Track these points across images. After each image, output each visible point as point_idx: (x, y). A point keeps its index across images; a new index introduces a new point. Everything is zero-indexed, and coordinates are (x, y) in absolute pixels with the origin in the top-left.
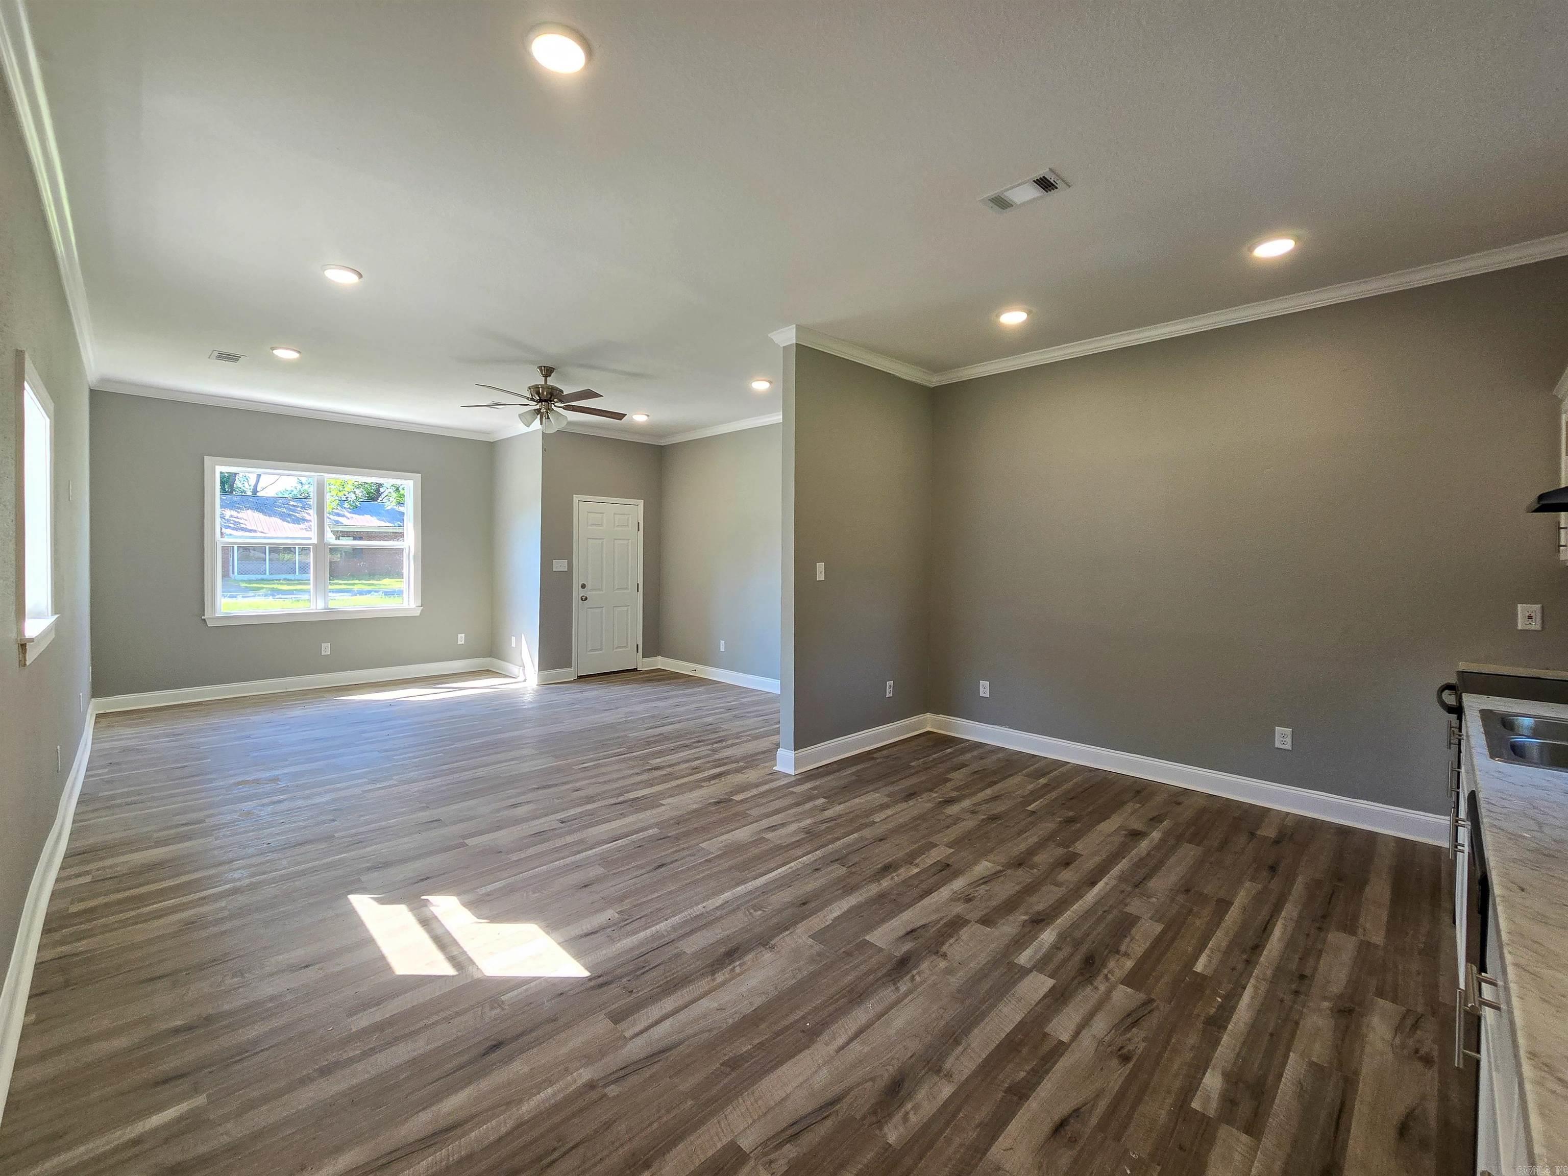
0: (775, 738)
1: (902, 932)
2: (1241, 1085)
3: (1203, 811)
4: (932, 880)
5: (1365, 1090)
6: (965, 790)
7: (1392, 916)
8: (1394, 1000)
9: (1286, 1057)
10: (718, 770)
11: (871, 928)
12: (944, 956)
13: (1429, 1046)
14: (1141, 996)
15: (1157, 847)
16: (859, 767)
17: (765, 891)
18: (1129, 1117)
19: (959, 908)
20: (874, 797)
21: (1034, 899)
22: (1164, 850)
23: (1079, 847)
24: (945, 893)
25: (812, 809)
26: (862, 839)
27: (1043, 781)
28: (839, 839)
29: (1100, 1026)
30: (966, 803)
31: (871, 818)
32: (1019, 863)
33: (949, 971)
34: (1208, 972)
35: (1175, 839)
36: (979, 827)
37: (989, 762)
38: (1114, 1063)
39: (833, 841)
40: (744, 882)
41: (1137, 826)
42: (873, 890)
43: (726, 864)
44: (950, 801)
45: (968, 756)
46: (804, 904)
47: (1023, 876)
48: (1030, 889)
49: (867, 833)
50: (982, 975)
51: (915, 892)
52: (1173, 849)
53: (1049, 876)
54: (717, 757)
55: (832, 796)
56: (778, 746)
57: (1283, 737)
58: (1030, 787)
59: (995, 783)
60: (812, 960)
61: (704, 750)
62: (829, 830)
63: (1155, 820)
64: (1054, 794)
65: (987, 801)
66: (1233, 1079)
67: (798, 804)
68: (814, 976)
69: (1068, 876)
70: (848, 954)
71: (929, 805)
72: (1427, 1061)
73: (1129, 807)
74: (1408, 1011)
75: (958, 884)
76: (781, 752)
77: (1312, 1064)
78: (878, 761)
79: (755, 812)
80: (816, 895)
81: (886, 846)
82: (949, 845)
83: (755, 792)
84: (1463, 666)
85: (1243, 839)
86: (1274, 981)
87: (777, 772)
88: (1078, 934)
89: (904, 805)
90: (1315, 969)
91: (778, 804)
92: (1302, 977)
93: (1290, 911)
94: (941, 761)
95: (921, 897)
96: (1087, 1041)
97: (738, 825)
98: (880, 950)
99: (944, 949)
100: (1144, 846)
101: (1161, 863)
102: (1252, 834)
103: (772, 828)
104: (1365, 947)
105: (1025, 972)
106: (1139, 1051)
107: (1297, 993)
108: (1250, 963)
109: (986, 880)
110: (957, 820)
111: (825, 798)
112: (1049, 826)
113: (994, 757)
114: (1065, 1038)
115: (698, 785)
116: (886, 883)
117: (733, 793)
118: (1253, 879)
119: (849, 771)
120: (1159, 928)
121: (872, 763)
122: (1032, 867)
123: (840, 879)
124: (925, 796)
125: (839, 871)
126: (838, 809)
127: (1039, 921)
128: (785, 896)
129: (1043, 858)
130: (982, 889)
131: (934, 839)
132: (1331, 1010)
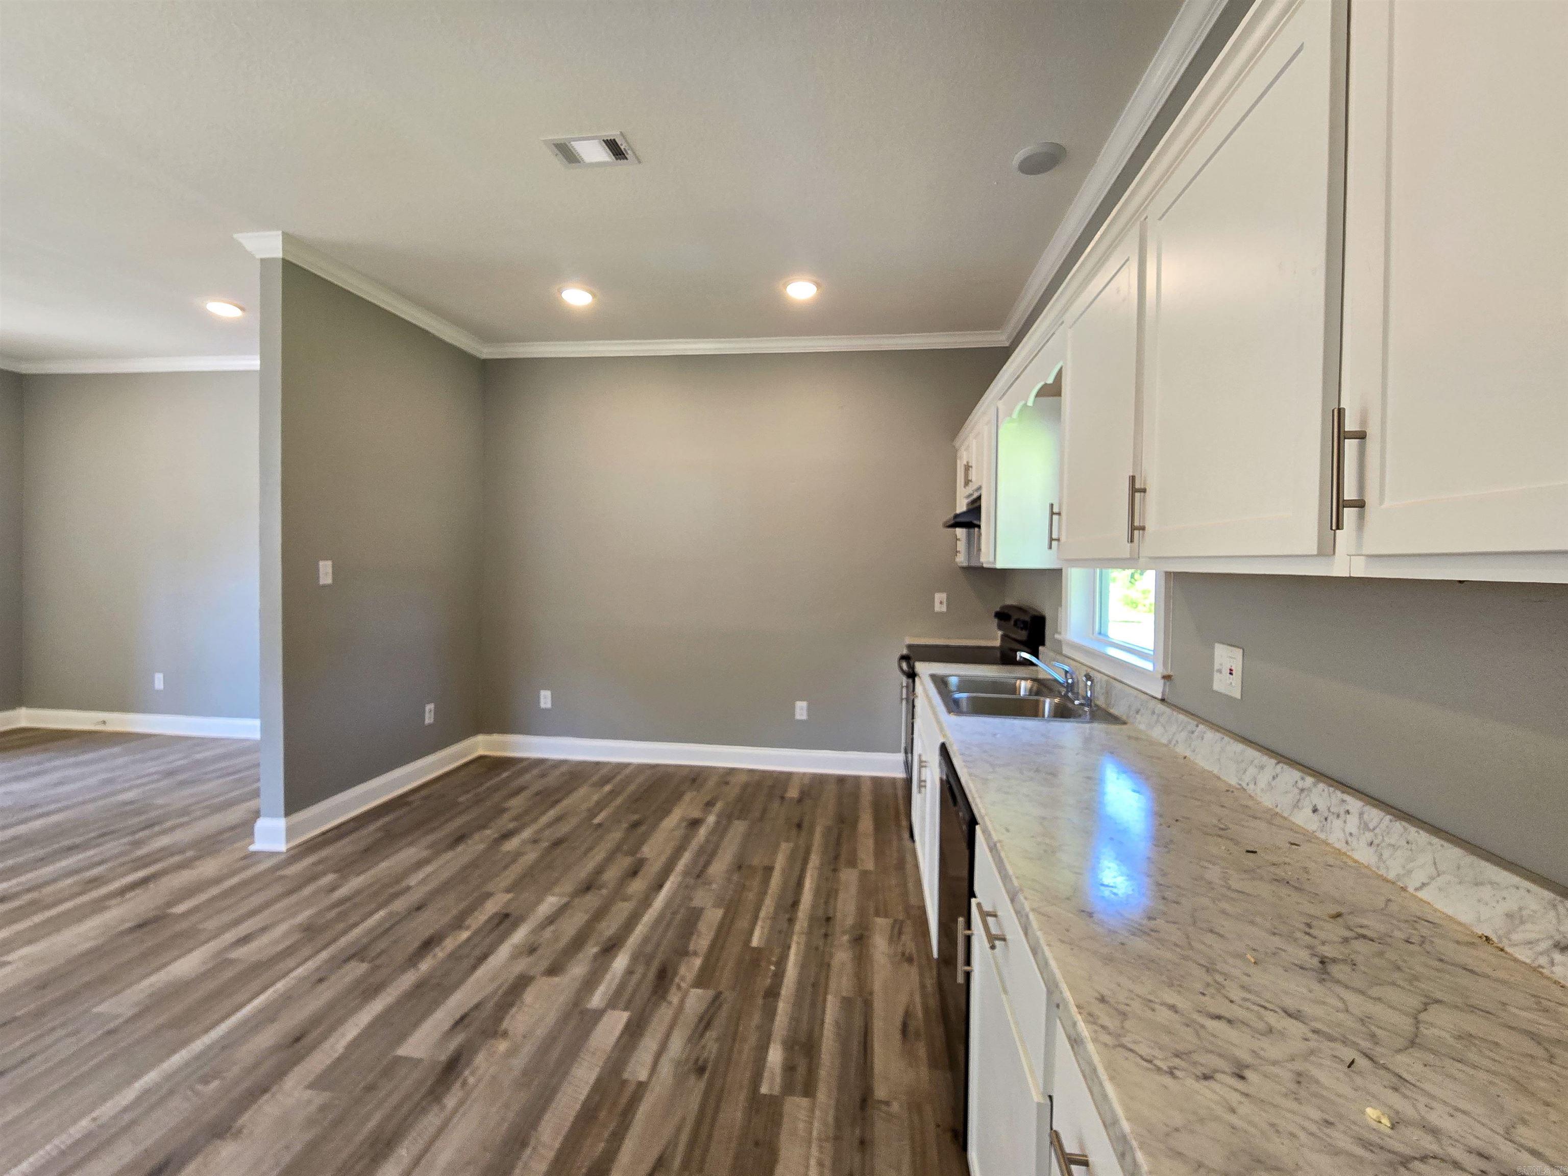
0: (252, 804)
1: (447, 1026)
2: (797, 1048)
3: (745, 786)
4: (488, 941)
5: (878, 1005)
6: (522, 820)
7: (876, 843)
8: (886, 916)
9: (825, 1000)
10: (141, 874)
11: (402, 1037)
12: (505, 1034)
13: (911, 947)
14: (711, 993)
15: (713, 832)
16: (387, 819)
17: (227, 1044)
18: (710, 1137)
19: (520, 966)
20: (409, 854)
21: (604, 924)
22: (720, 831)
23: (647, 851)
24: (504, 951)
25: (315, 894)
26: (391, 914)
27: (607, 788)
28: (355, 925)
29: (677, 1045)
30: (526, 834)
31: (404, 884)
32: (588, 887)
33: (512, 1052)
34: (762, 945)
35: (727, 818)
36: (542, 857)
37: (552, 780)
38: (692, 1079)
39: (345, 932)
40: (184, 1043)
41: (696, 814)
42: (408, 979)
43: (149, 1024)
44: (507, 836)
45: (527, 777)
46: (297, 1040)
47: (592, 901)
48: (599, 915)
49: (399, 905)
50: (551, 1039)
51: (466, 964)
52: (726, 829)
53: (618, 893)
54: (140, 852)
55: (345, 868)
56: (257, 814)
57: (801, 710)
58: (595, 797)
59: (557, 802)
60: (310, 1122)
61: (111, 847)
62: (341, 916)
63: (710, 804)
64: (619, 801)
65: (550, 825)
66: (789, 1046)
67: (290, 892)
68: (312, 1147)
69: (637, 886)
70: (371, 1088)
71: (482, 847)
72: (910, 960)
73: (688, 797)
74: (895, 921)
75: (519, 936)
76: (262, 824)
77: (844, 998)
78: (415, 805)
79: (211, 925)
80: (315, 1021)
81: (425, 915)
82: (508, 890)
83: (214, 891)
84: (909, 641)
85: (775, 805)
86: (810, 932)
87: (255, 853)
88: (649, 949)
89: (450, 855)
90: (835, 908)
91: (256, 900)
92: (828, 919)
93: (815, 860)
94: (496, 789)
95: (475, 967)
96: (666, 1069)
97: (176, 953)
98: (420, 1061)
99: (505, 1025)
100: (703, 832)
101: (717, 847)
102: (783, 798)
103: (245, 940)
104: (864, 874)
105: (598, 1014)
106: (713, 1056)
107: (826, 935)
108: (791, 921)
109: (551, 920)
110: (517, 855)
111: (335, 872)
112: (616, 835)
113: (557, 772)
114: (643, 1076)
115: (98, 906)
116: (425, 966)
117: (170, 904)
118: (787, 840)
119: (372, 827)
120: (719, 913)
121: (405, 809)
122: (600, 888)
123: (358, 982)
124: (477, 837)
125: (358, 969)
126: (356, 882)
127: (610, 948)
128: (267, 1038)
129: (611, 875)
130: (548, 933)
131: (490, 887)
132: (849, 942)
